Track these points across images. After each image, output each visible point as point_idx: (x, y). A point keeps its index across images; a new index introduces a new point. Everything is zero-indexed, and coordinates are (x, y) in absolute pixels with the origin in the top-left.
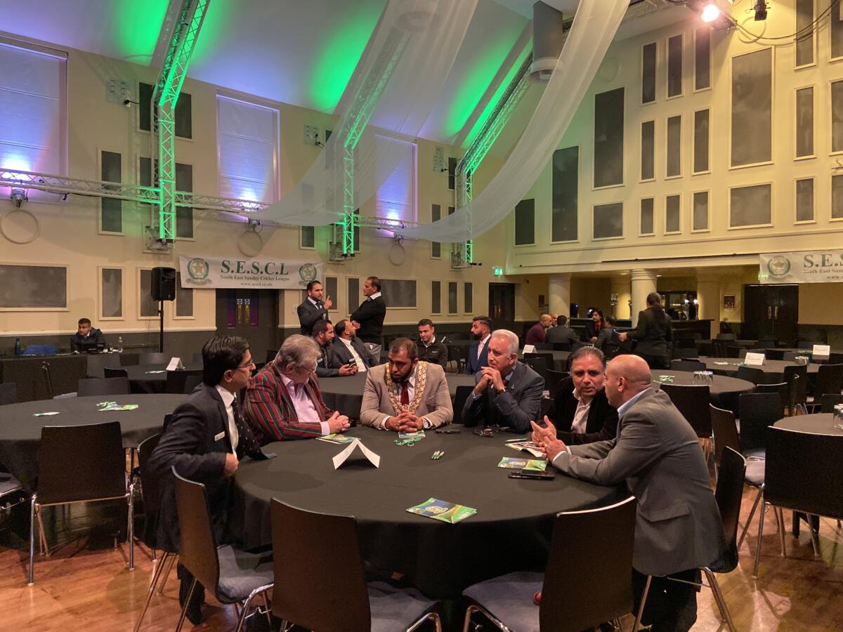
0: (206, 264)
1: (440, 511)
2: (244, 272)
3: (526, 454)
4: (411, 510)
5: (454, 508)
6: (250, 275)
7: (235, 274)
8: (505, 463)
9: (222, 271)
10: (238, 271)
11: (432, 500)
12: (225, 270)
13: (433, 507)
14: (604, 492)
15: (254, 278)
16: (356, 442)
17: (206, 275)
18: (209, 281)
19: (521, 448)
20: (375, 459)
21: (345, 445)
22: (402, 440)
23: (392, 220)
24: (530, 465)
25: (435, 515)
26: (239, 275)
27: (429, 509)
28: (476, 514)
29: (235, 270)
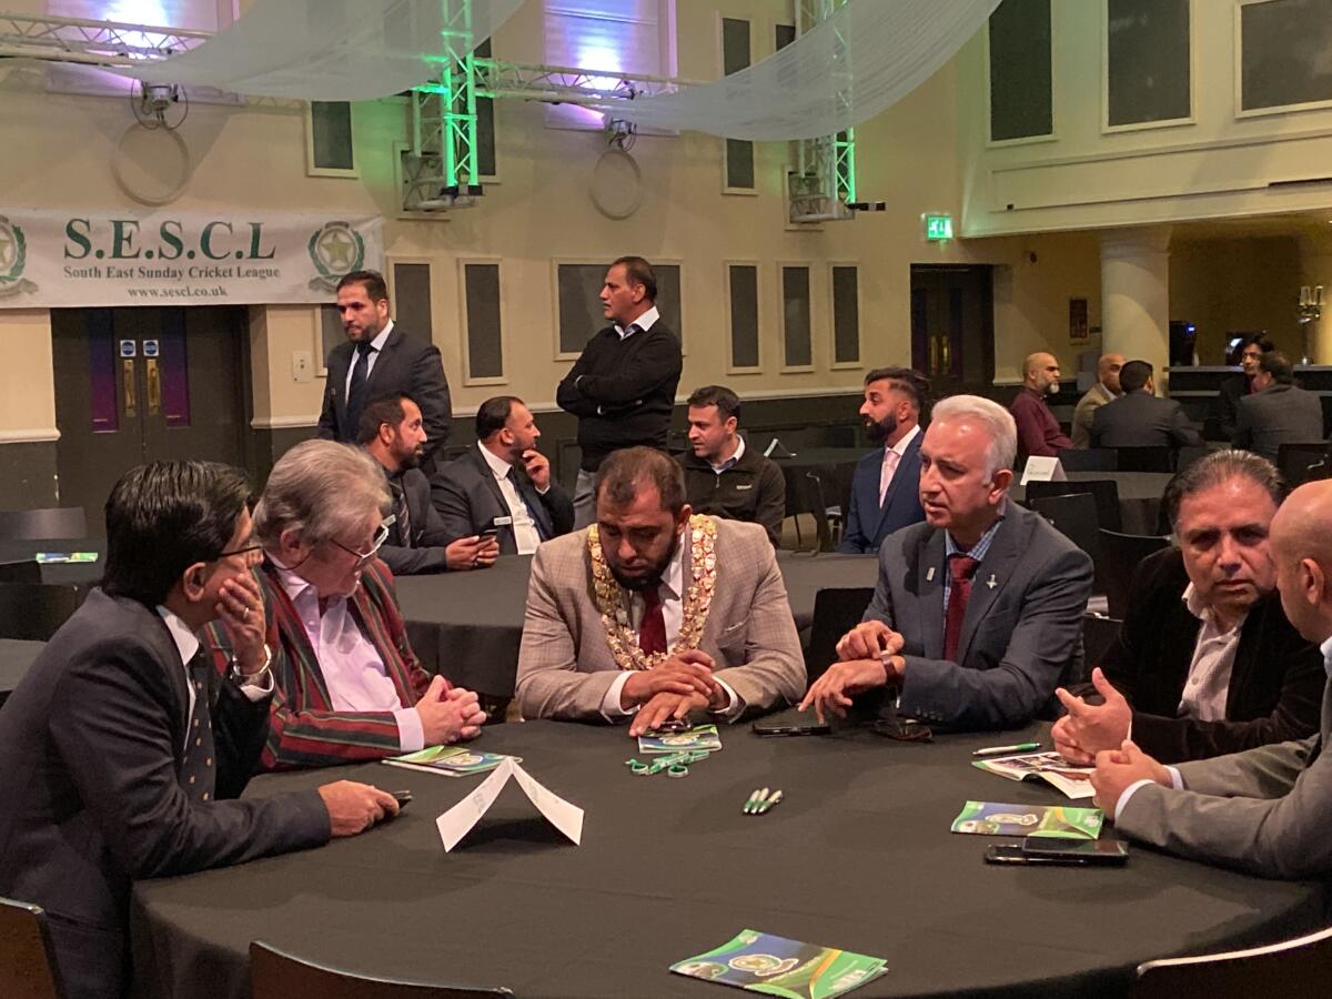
0: (17, 231)
1: (775, 969)
2: (137, 256)
3: (1039, 791)
4: (685, 968)
5: (817, 959)
6: (156, 264)
7: (107, 261)
8: (973, 818)
9: (67, 254)
10: (117, 253)
11: (748, 937)
12: (77, 249)
13: (751, 958)
14: (1283, 898)
15: (170, 274)
16: (508, 766)
17: (18, 269)
18: (30, 286)
19: (1021, 774)
20: (568, 818)
21: (474, 779)
22: (649, 759)
23: (597, 74)
24: (1050, 823)
25: (759, 980)
26: (119, 264)
27: (742, 963)
28: (885, 975)
29: (109, 251)
